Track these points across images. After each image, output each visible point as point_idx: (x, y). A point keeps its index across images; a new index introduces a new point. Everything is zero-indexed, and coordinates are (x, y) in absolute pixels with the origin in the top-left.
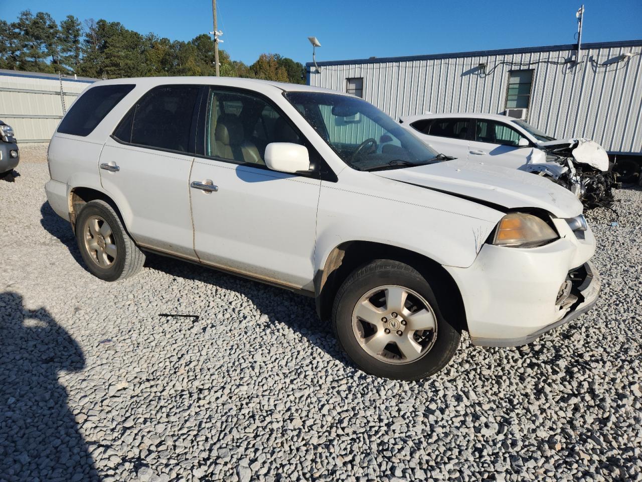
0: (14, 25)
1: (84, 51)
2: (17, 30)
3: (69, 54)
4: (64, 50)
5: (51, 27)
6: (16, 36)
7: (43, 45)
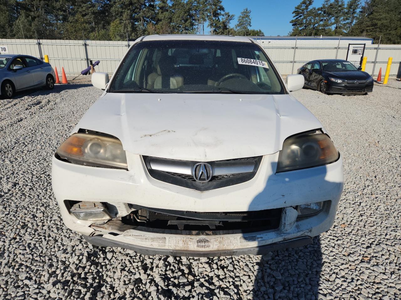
0: (319, 9)
1: (357, 18)
2: (320, 12)
3: (347, 21)
4: (344, 20)
5: (340, 6)
6: (319, 15)
7: (333, 18)
